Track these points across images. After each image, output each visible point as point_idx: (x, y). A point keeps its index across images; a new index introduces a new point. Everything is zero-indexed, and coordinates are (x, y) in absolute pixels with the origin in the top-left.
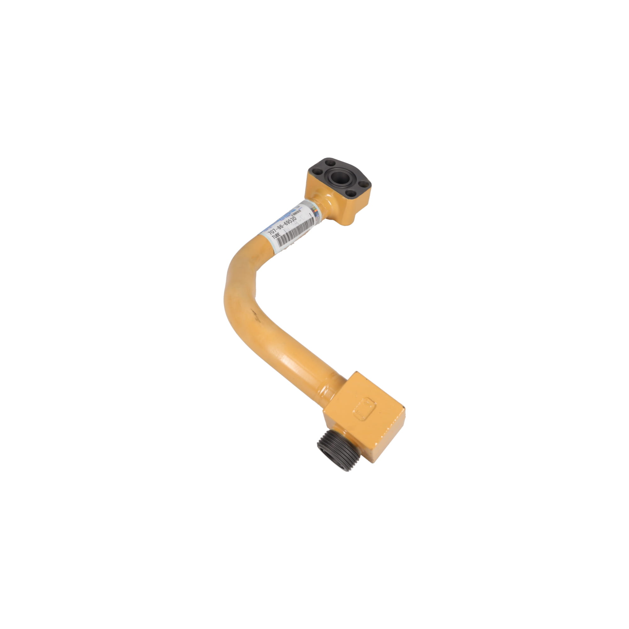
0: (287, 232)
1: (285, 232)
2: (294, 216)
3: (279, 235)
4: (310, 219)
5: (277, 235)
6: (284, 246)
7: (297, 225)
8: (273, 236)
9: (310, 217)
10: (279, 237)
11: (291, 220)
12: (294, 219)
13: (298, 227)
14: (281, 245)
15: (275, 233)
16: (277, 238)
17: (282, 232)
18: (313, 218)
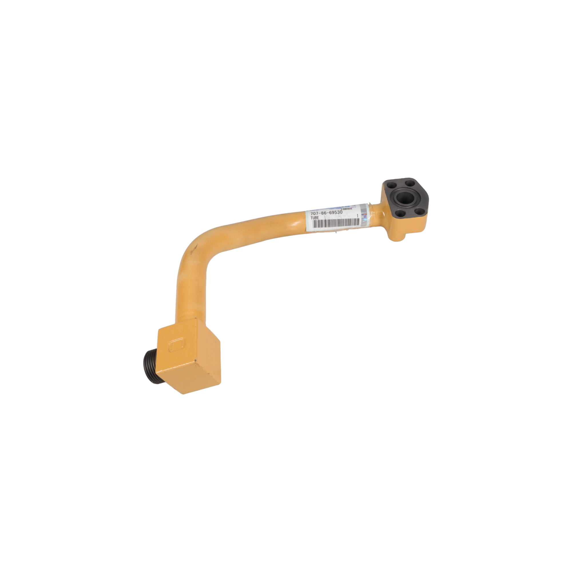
0: (327, 219)
1: (325, 218)
2: (343, 210)
3: (318, 218)
4: (355, 219)
5: (317, 217)
6: (317, 229)
7: (339, 218)
8: (312, 217)
9: (356, 217)
10: (317, 220)
11: (338, 212)
12: (340, 212)
13: (339, 220)
14: (315, 227)
15: (316, 215)
16: (315, 220)
17: (321, 217)
18: (358, 219)
